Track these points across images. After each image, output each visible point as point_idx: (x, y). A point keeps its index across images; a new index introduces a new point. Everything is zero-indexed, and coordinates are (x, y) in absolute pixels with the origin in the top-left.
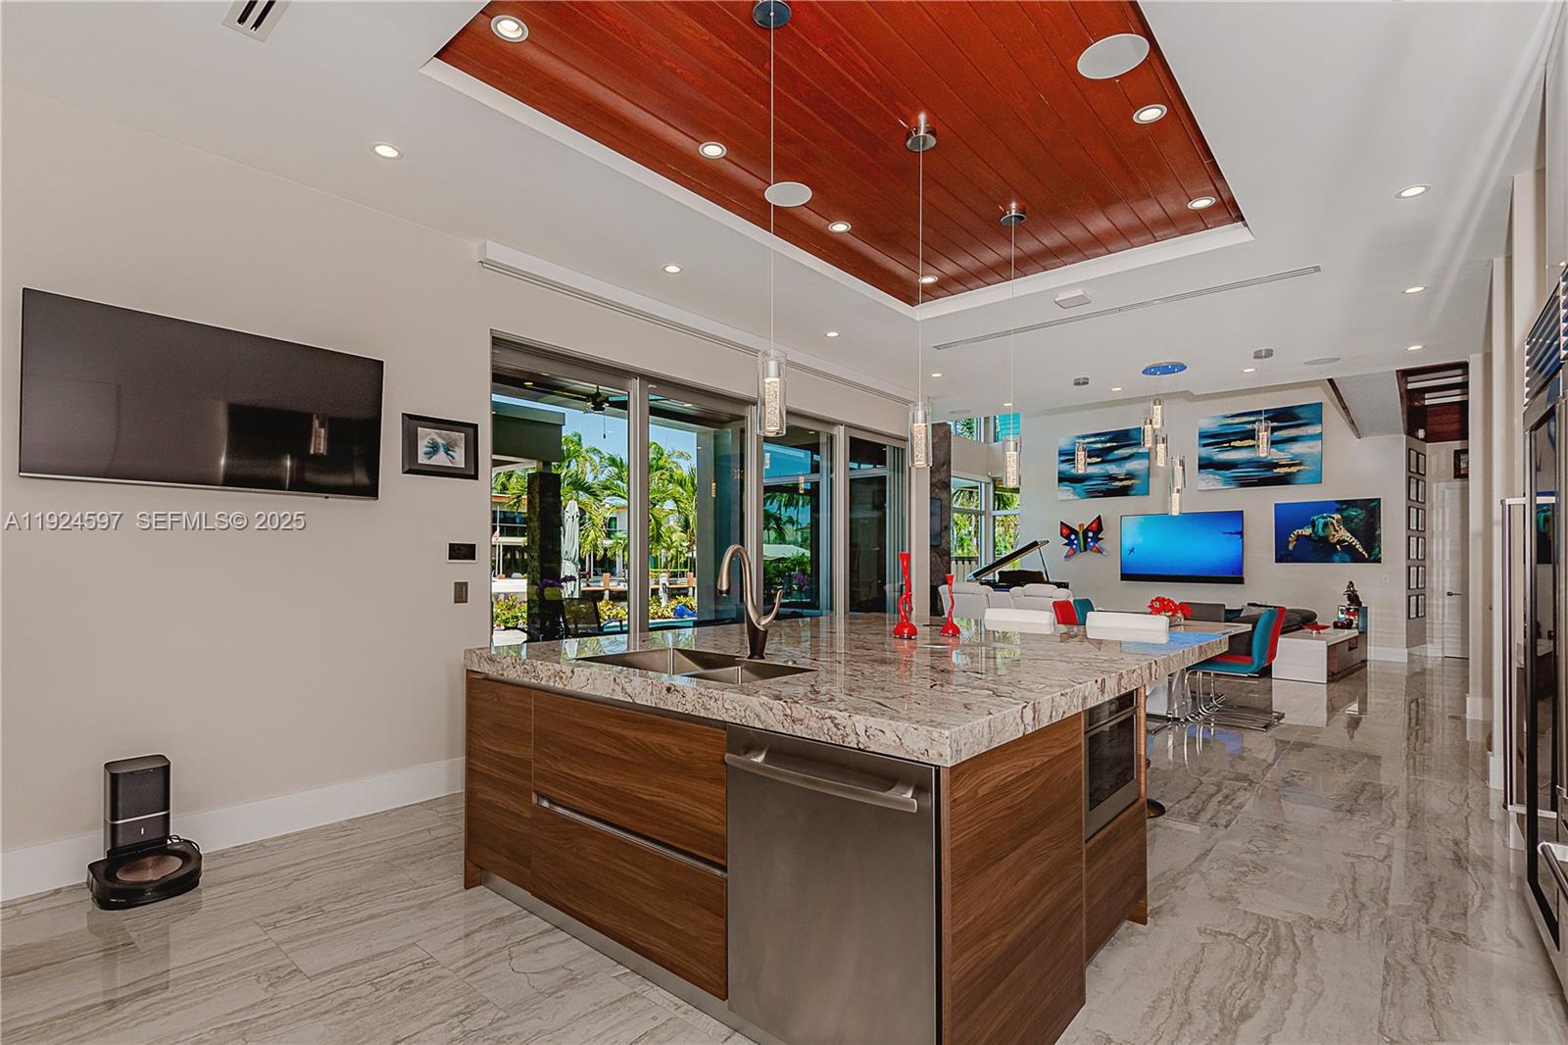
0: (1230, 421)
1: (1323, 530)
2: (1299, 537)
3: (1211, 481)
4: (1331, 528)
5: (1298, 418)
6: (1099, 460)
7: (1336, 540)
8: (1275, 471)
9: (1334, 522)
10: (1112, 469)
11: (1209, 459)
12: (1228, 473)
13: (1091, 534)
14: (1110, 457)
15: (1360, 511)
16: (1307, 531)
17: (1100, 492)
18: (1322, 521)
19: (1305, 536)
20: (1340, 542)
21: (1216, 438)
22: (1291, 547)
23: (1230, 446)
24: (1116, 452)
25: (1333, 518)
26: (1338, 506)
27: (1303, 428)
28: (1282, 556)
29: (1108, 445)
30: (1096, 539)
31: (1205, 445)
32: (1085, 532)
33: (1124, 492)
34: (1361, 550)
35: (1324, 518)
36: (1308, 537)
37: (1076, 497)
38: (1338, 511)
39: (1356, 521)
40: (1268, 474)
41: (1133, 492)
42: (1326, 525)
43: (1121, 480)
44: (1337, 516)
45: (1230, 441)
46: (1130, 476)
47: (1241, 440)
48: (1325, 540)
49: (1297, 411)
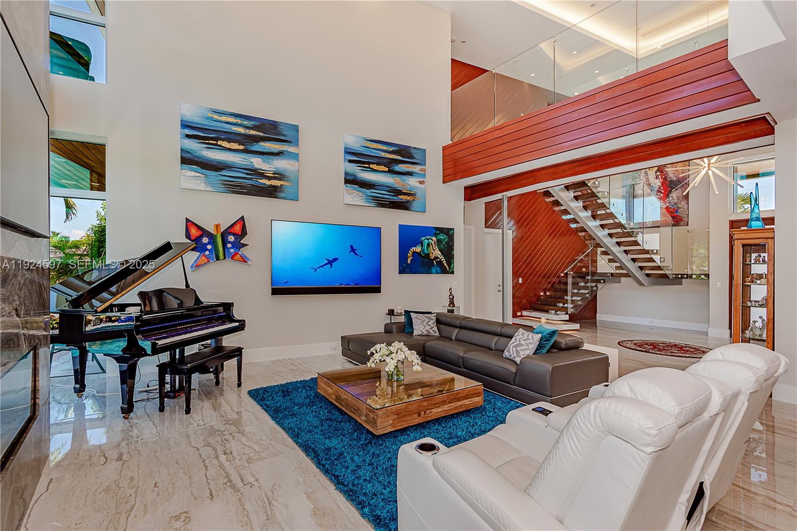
0: (369, 144)
1: (427, 249)
2: (414, 252)
3: (355, 197)
4: (431, 246)
5: (413, 158)
6: (242, 147)
7: (432, 258)
8: (400, 197)
9: (433, 243)
10: (257, 162)
11: (354, 175)
12: (368, 192)
13: (231, 238)
14: (256, 147)
15: (445, 237)
16: (418, 249)
17: (242, 187)
18: (426, 241)
19: (417, 252)
20: (436, 258)
21: (357, 157)
22: (409, 262)
23: (369, 168)
24: (262, 144)
25: (432, 240)
26: (435, 231)
27: (416, 166)
28: (404, 269)
29: (252, 132)
30: (238, 245)
31: (350, 161)
32: (224, 236)
33: (272, 192)
34: (445, 265)
35: (428, 239)
36: (419, 254)
37: (209, 189)
38: (436, 235)
39: (443, 243)
40: (395, 199)
41: (282, 195)
42: (428, 245)
43: (269, 178)
44: (434, 239)
45: (369, 163)
46: (279, 176)
47: (378, 164)
48: (428, 255)
49: (413, 151)
